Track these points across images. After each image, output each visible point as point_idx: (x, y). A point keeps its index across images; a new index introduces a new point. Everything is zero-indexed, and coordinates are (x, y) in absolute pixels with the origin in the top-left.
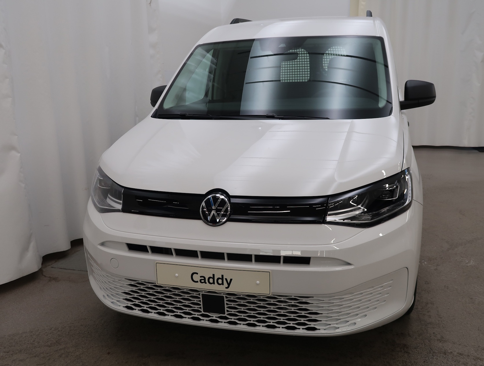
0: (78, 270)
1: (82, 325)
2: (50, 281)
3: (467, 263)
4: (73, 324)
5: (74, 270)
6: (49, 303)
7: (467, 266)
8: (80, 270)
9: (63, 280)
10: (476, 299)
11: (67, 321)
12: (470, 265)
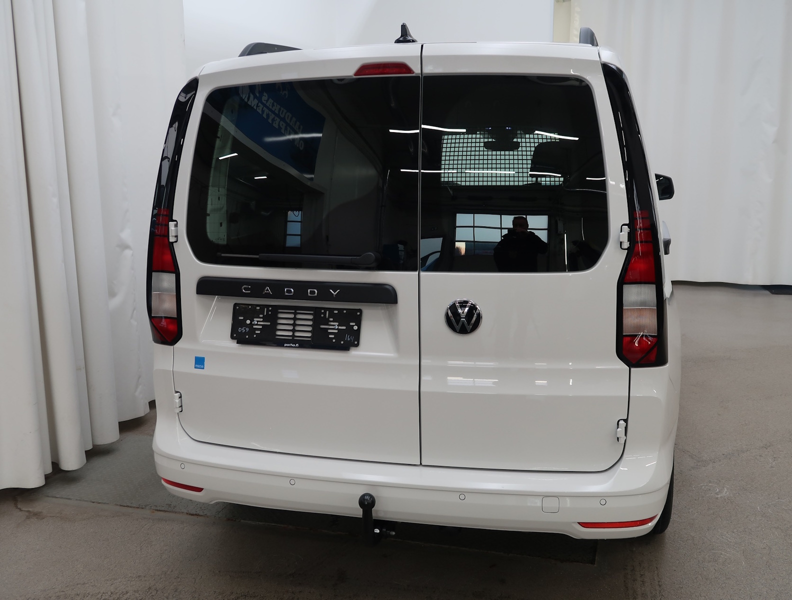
0: (77, 500)
1: (78, 595)
2: (28, 518)
3: (717, 494)
4: (63, 591)
5: (69, 499)
6: (25, 556)
7: (717, 498)
8: (79, 499)
9: (50, 516)
10: (721, 554)
11: (54, 587)
12: (721, 497)
